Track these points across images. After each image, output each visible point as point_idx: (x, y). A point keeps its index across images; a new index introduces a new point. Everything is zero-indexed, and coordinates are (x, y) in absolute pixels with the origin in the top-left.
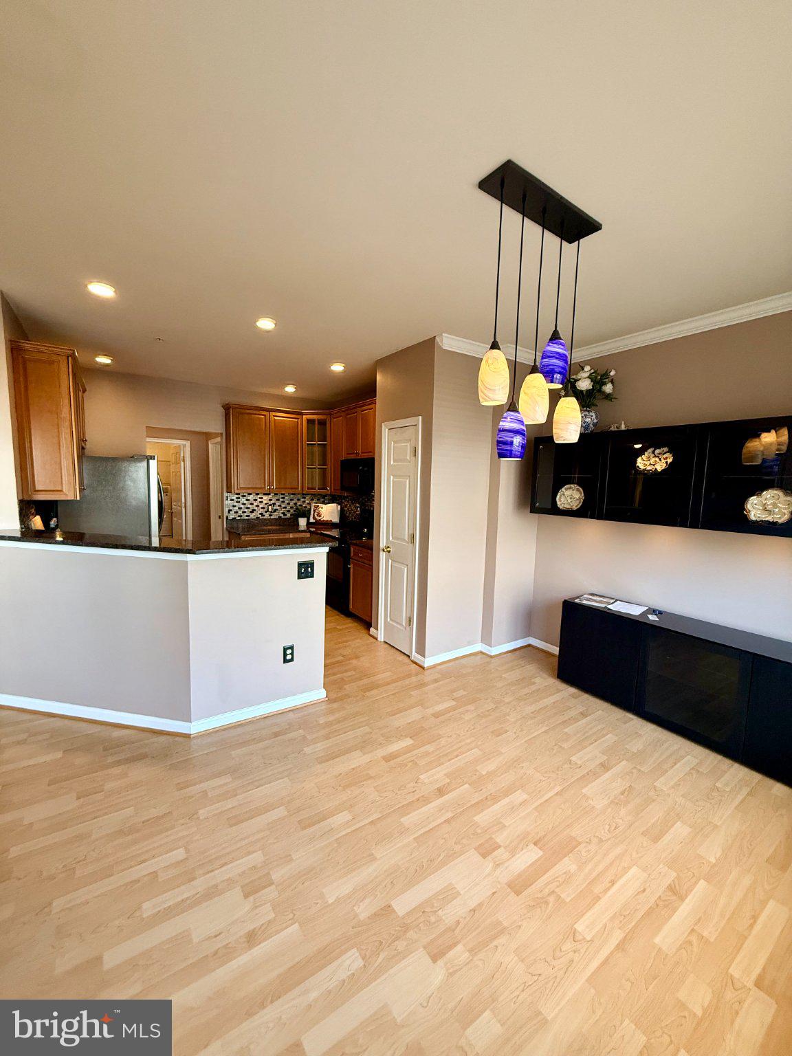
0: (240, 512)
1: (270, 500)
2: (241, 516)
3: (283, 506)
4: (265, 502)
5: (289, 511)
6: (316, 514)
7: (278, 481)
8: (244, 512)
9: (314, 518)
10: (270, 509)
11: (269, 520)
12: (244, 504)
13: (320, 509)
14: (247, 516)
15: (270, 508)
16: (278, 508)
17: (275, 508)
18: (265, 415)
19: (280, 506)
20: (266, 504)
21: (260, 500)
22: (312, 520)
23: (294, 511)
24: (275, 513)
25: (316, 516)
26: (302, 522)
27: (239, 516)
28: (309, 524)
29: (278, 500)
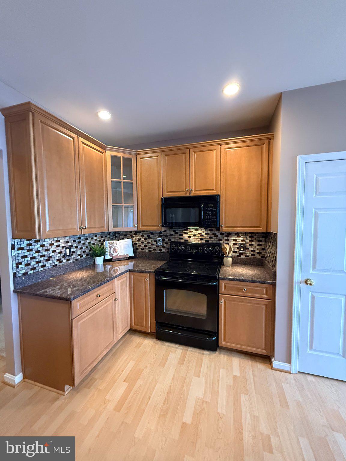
0: (33, 263)
1: (67, 242)
2: (34, 269)
3: (79, 247)
4: (62, 245)
5: (84, 252)
6: (112, 251)
7: (89, 219)
8: (38, 262)
9: (110, 254)
10: (68, 253)
11: (68, 265)
12: (38, 252)
13: (115, 245)
14: (42, 267)
15: (68, 251)
16: (75, 250)
17: (72, 250)
18: (73, 138)
19: (76, 247)
20: (63, 247)
21: (57, 244)
22: (108, 257)
23: (90, 251)
24: (73, 257)
25: (112, 252)
26: (99, 260)
27: (32, 269)
28: (106, 261)
29: (74, 241)
